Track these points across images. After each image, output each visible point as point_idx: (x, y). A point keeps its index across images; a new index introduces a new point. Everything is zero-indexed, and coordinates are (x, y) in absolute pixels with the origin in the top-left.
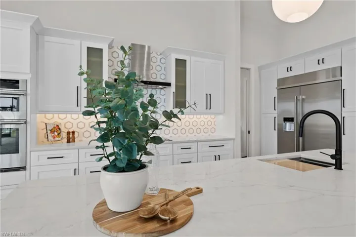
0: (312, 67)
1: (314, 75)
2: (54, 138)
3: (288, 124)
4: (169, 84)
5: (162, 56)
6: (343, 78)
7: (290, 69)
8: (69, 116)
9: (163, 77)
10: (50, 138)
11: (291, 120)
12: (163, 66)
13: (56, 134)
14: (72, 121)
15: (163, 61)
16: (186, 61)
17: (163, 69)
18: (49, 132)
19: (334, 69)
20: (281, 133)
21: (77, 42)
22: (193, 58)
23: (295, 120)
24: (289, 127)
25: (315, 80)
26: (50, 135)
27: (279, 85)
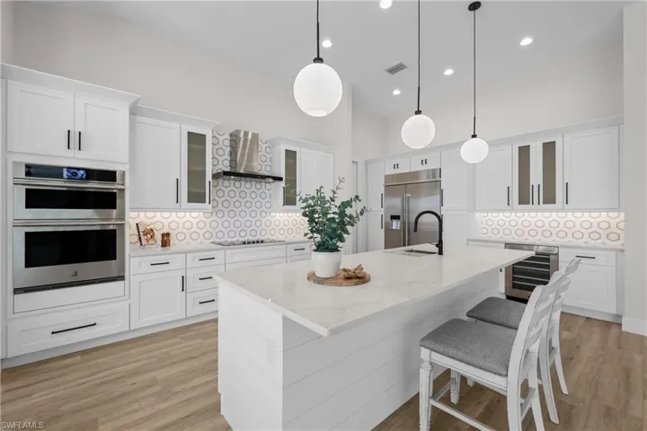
0: (417, 167)
1: (416, 174)
2: (148, 241)
3: (394, 222)
4: (280, 179)
5: (268, 145)
6: (442, 179)
7: (397, 166)
8: (158, 214)
9: (268, 169)
10: (144, 242)
11: (397, 218)
12: (268, 156)
13: (149, 236)
14: (162, 220)
15: (268, 150)
16: (295, 152)
17: (268, 160)
18: (142, 234)
19: (434, 171)
20: (388, 231)
21: (176, 125)
22: (303, 150)
23: (401, 218)
24: (396, 225)
25: (418, 179)
26: (143, 238)
27: (386, 182)
